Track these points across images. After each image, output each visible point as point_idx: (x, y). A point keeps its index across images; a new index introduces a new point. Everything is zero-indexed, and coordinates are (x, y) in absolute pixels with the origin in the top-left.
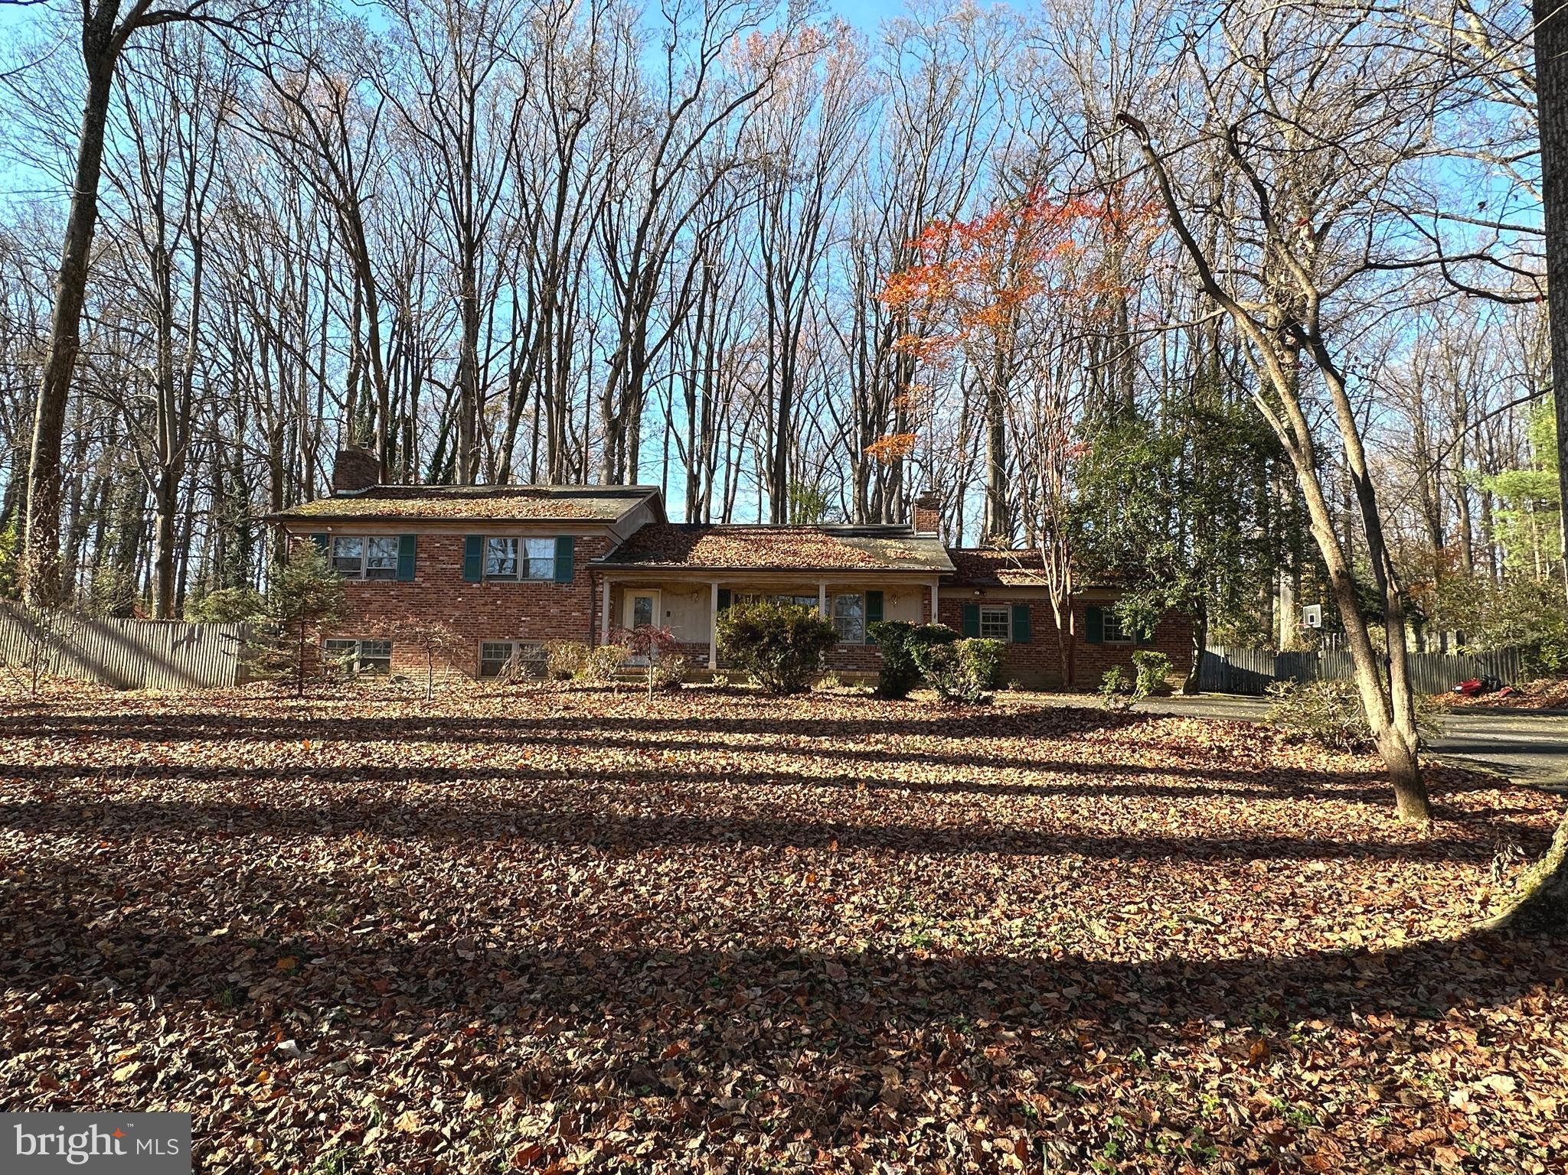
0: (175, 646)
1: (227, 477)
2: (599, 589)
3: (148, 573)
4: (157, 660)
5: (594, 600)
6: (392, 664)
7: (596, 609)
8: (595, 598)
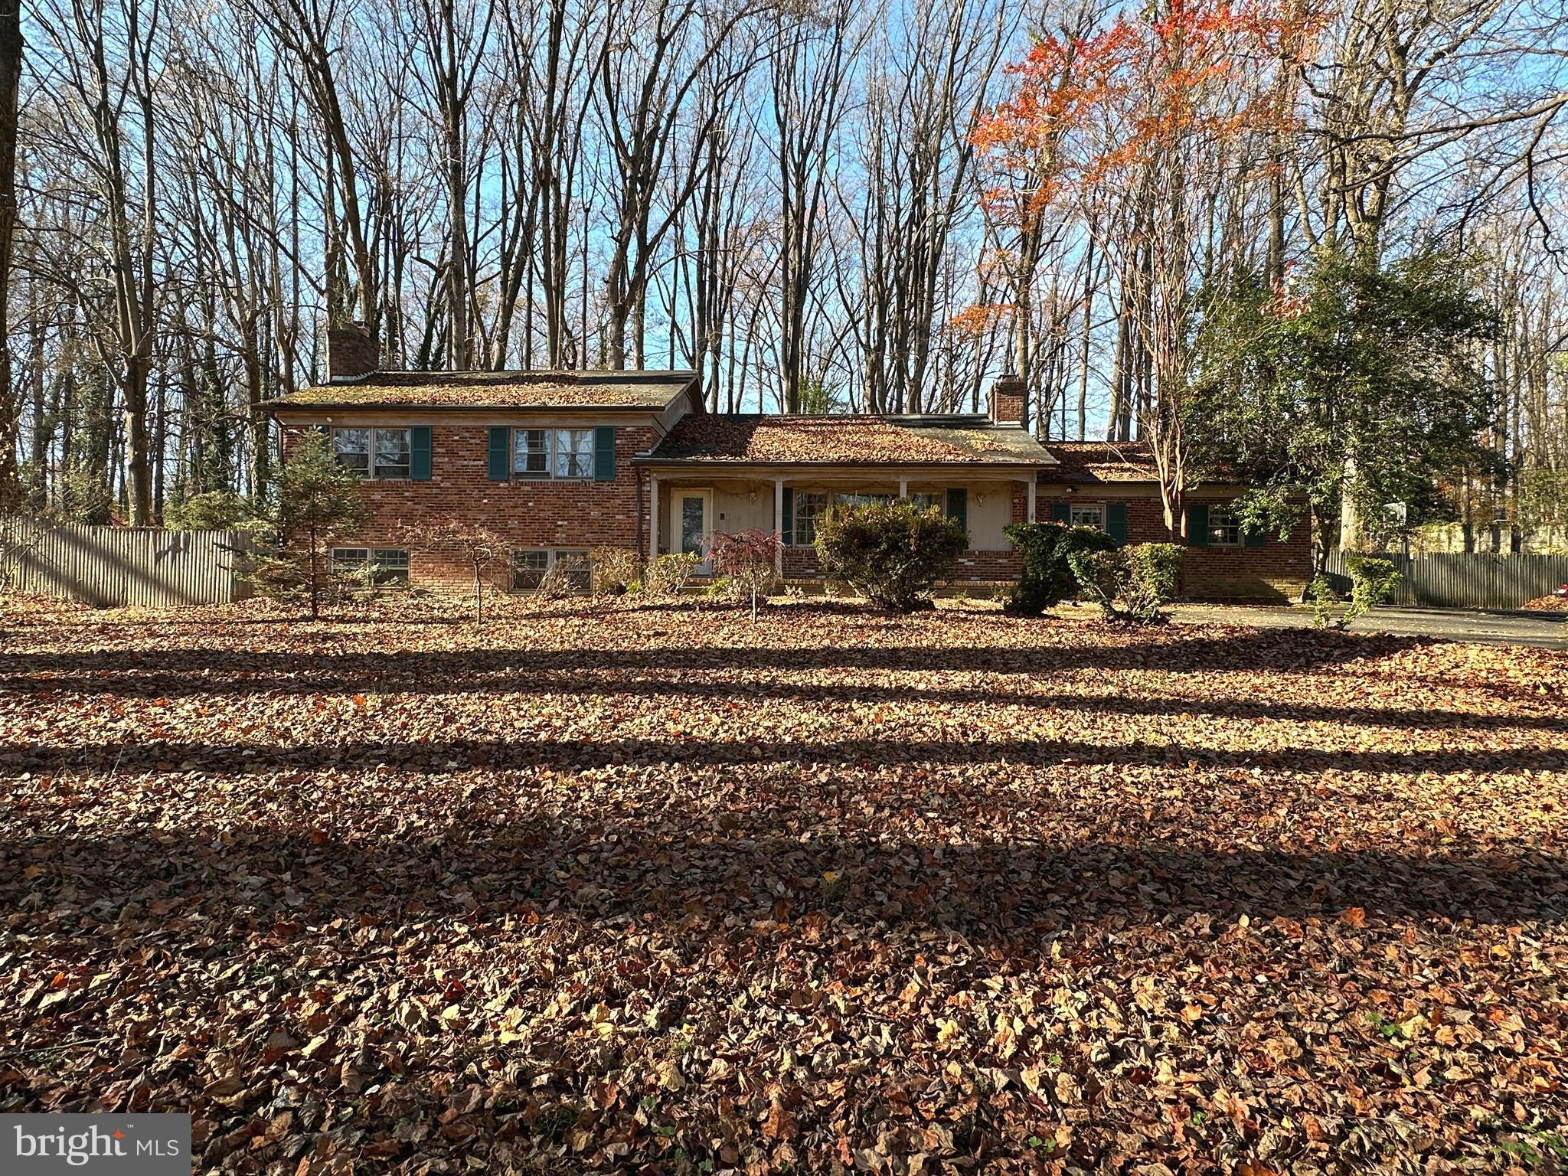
0: (158, 557)
1: (199, 373)
2: (646, 488)
3: (122, 477)
4: (139, 574)
5: (642, 502)
6: (411, 575)
7: (643, 512)
8: (642, 499)
